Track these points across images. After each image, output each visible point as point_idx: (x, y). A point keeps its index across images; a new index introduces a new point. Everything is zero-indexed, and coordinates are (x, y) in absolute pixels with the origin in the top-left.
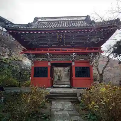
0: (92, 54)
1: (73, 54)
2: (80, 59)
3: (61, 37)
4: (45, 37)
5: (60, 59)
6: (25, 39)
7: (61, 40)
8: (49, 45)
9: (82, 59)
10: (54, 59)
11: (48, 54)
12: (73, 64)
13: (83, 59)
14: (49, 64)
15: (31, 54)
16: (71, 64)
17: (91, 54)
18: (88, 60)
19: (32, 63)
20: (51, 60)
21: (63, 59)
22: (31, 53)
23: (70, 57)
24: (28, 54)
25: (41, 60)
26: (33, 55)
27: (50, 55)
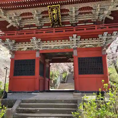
1: (73, 37)
2: (86, 46)
3: (54, 12)
5: (55, 47)
7: (55, 16)
8: (37, 27)
9: (89, 46)
10: (43, 47)
13: (91, 46)
14: (38, 55)
18: (99, 46)
21: (58, 47)
22: (8, 38)
23: (69, 42)
25: (25, 49)
26: (11, 41)
27: (37, 39)
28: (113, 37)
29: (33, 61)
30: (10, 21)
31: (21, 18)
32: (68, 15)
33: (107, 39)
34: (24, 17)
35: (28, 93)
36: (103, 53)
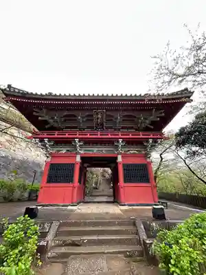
0: (151, 141)
1: (118, 142)
2: (130, 152)
4: (75, 116)
5: (98, 151)
6: (41, 116)
8: (80, 129)
9: (133, 152)
10: (85, 150)
11: (77, 140)
12: (120, 159)
13: (135, 152)
14: (78, 159)
15: (46, 140)
16: (116, 158)
17: (148, 142)
18: (143, 152)
19: (48, 157)
20: (82, 152)
21: (102, 151)
22: (46, 138)
24: (42, 140)
25: (64, 152)
26: (49, 141)
27: (79, 141)
28: (156, 144)
29: (72, 165)
30: (51, 121)
31: (63, 119)
32: (112, 120)
33: (152, 146)
34: (67, 118)
36: (148, 160)
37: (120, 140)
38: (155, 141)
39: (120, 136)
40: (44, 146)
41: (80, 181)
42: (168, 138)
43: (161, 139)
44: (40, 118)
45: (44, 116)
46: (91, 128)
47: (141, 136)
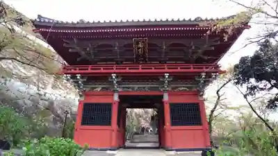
0: (203, 75)
1: (164, 77)
3: (140, 46)
4: (111, 46)
5: (139, 88)
6: (71, 48)
7: (140, 51)
8: (117, 62)
9: (182, 88)
10: (124, 88)
11: (114, 75)
13: (185, 88)
14: (116, 98)
15: (78, 76)
18: (195, 89)
19: (81, 96)
20: (120, 90)
21: (144, 88)
22: (79, 74)
23: (157, 83)
24: (74, 76)
25: (99, 89)
26: (82, 77)
27: (117, 77)
28: (210, 79)
29: (109, 106)
30: (83, 53)
32: (156, 50)
33: (205, 82)
35: (101, 150)
36: (201, 99)
37: (167, 75)
38: (209, 75)
39: (166, 70)
40: (77, 82)
41: (118, 124)
42: (224, 72)
43: (216, 72)
44: (70, 50)
45: (75, 47)
46: (131, 60)
47: (192, 70)
